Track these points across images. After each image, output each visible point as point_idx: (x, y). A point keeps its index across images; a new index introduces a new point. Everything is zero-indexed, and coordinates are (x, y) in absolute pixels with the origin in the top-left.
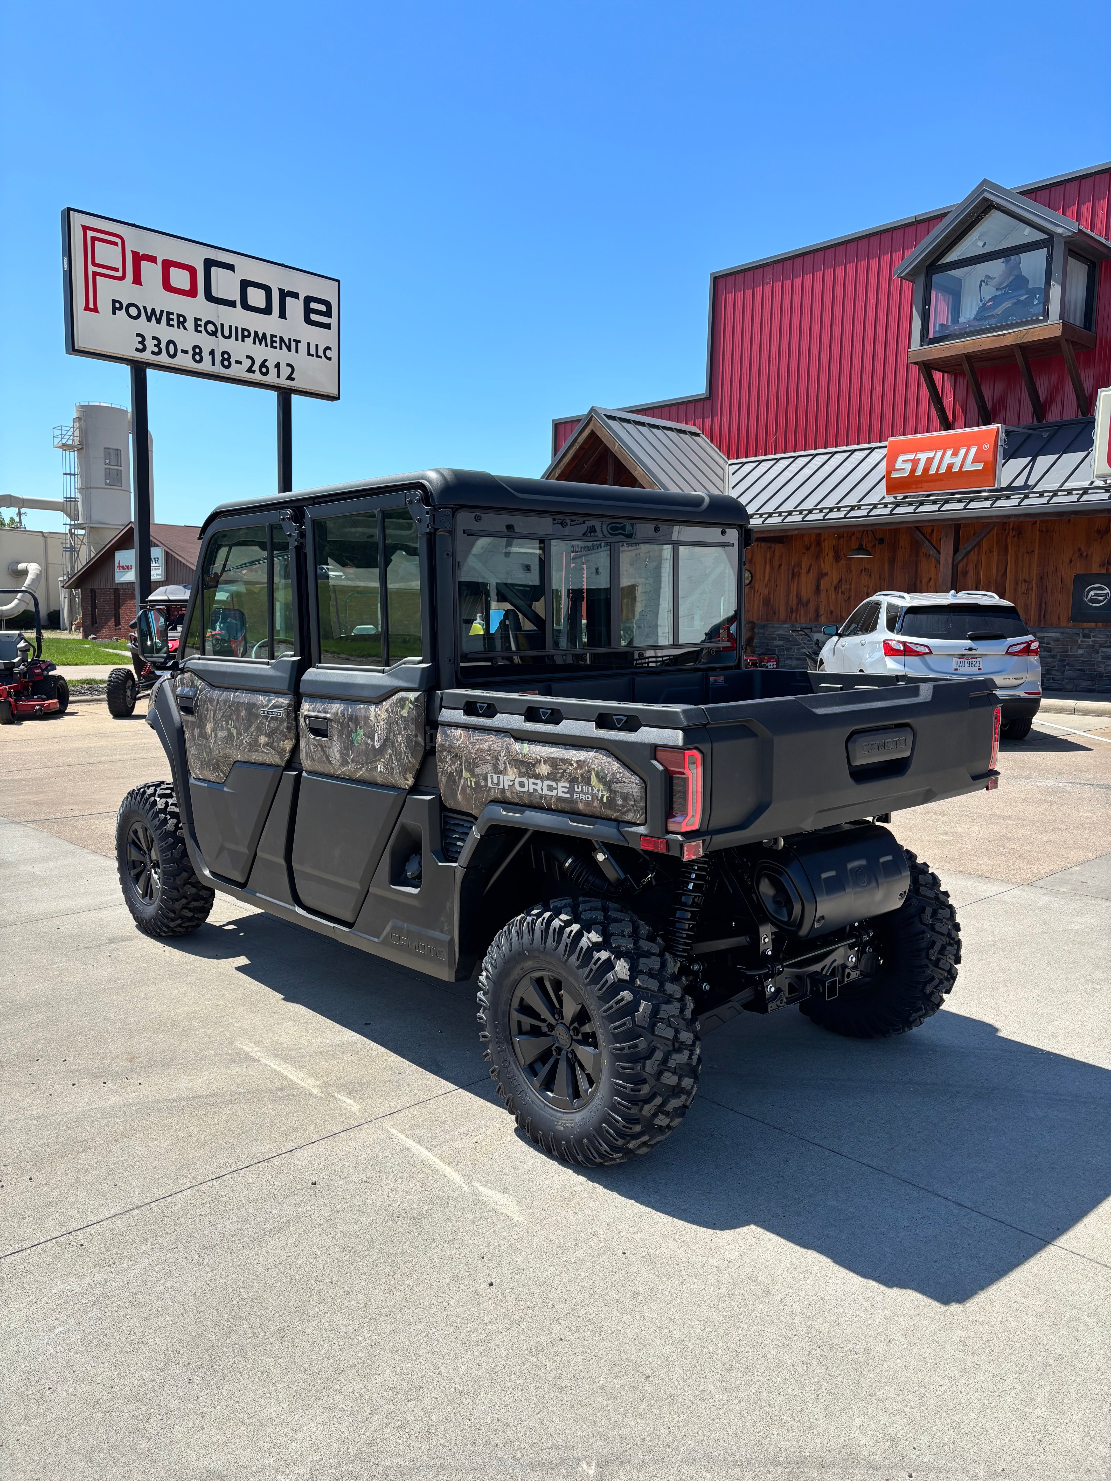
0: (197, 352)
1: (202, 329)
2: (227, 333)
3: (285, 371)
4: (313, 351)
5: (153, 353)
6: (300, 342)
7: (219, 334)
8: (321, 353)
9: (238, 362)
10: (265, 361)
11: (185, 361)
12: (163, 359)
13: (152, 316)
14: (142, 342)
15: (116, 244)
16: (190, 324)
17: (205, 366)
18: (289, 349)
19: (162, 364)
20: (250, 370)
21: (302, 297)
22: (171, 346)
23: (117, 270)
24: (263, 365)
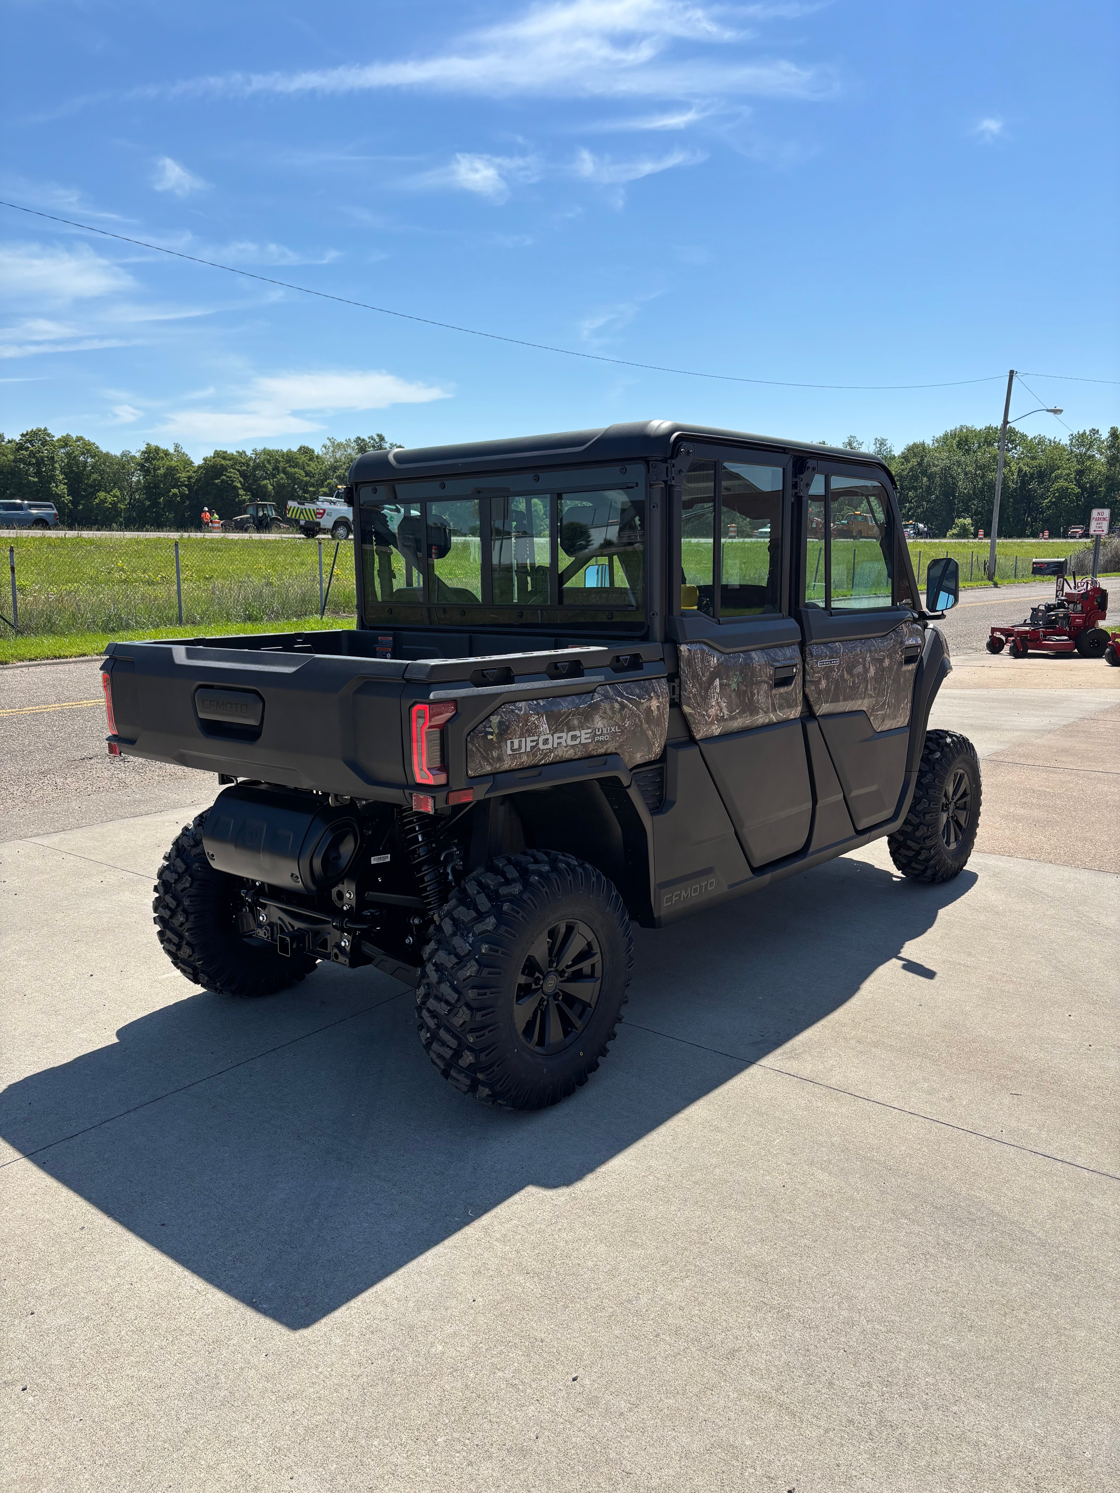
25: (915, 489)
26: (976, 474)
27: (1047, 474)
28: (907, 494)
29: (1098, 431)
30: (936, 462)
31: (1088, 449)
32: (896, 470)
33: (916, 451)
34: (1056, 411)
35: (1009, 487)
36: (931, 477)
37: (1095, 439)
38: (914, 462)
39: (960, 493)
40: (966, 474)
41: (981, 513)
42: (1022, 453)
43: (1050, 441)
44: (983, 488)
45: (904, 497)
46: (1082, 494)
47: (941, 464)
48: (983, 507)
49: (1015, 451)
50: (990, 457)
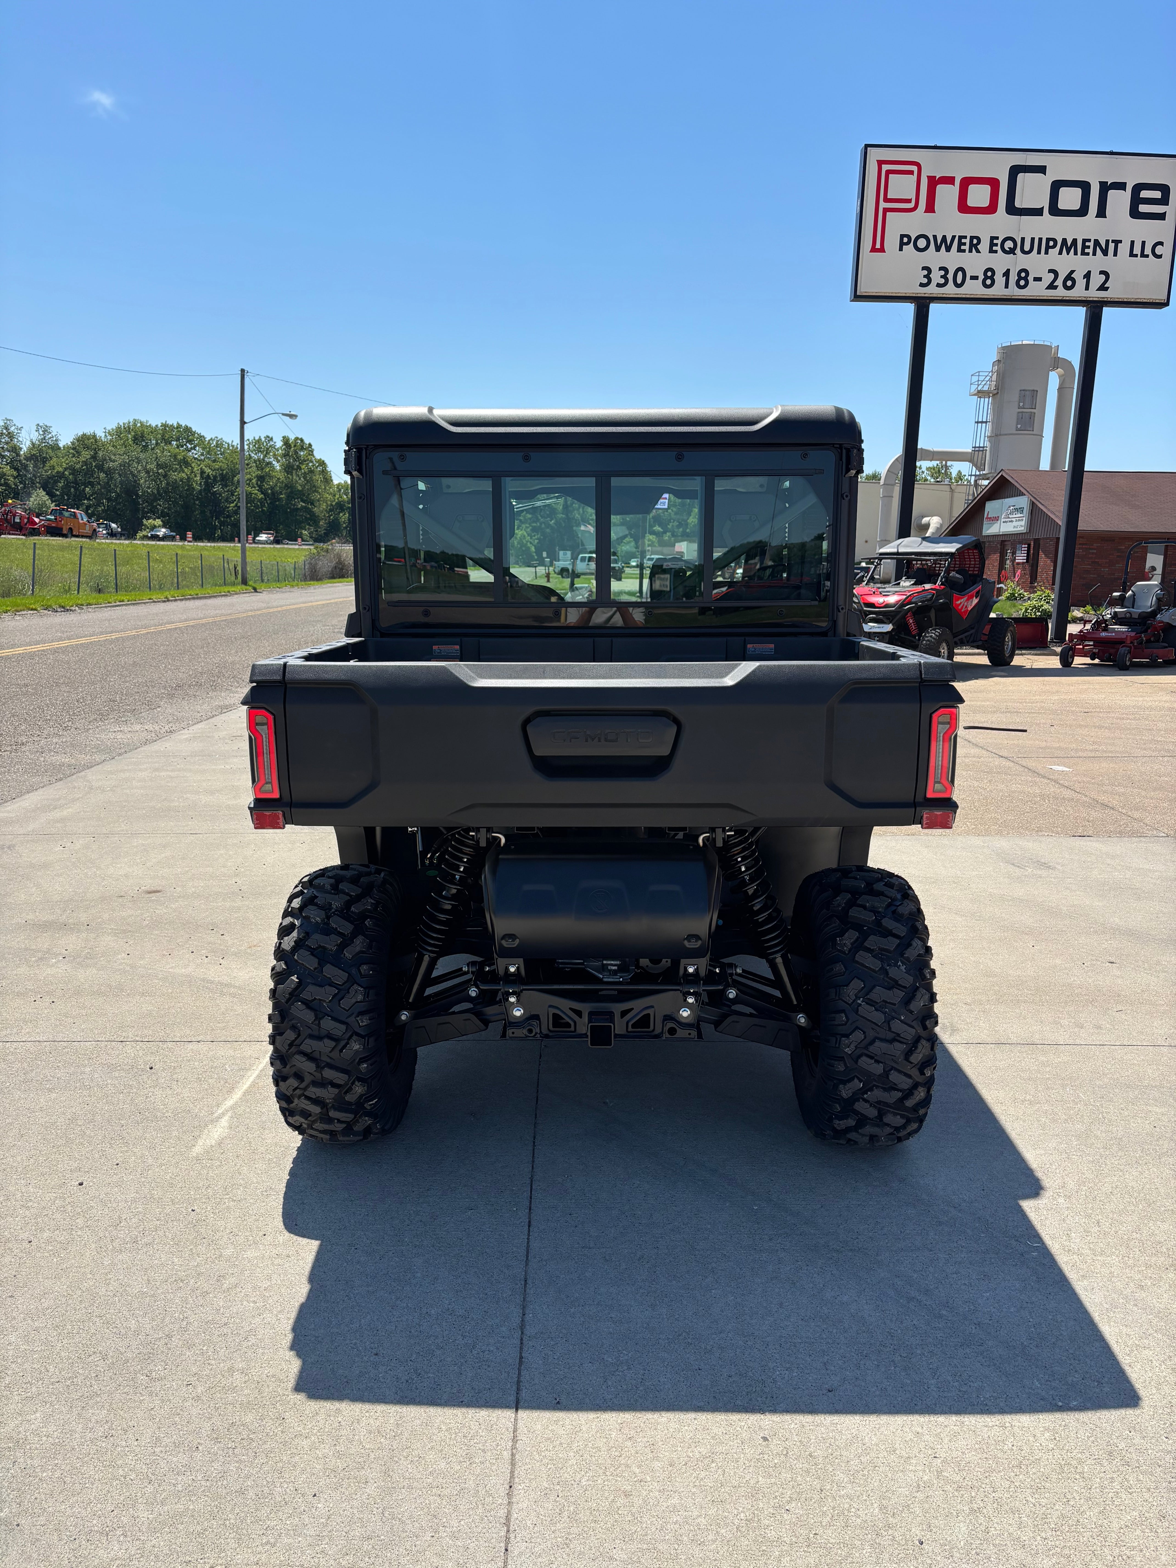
0: (989, 275)
1: (998, 248)
2: (1027, 247)
3: (1097, 280)
4: (1137, 250)
5: (939, 285)
6: (1121, 242)
7: (1018, 251)
8: (1148, 251)
9: (1038, 279)
10: (1072, 272)
11: (974, 288)
12: (950, 290)
13: (943, 244)
14: (927, 276)
15: (911, 172)
16: (984, 246)
17: (998, 290)
18: (1105, 252)
19: (948, 296)
20: (1052, 286)
21: (1129, 188)
22: (960, 274)
23: (909, 201)
24: (1069, 277)
25: (92, 484)
26: (158, 473)
27: (229, 478)
28: (84, 490)
29: (272, 439)
30: (113, 457)
31: (265, 456)
32: (67, 462)
33: (85, 442)
34: (292, 416)
35: (193, 488)
36: (109, 472)
37: (270, 446)
38: (86, 455)
39: (144, 492)
40: (148, 472)
41: (168, 515)
42: (202, 454)
43: (229, 445)
44: (168, 488)
45: (80, 492)
46: (265, 499)
47: (119, 460)
48: (169, 509)
49: (195, 452)
50: (170, 456)
